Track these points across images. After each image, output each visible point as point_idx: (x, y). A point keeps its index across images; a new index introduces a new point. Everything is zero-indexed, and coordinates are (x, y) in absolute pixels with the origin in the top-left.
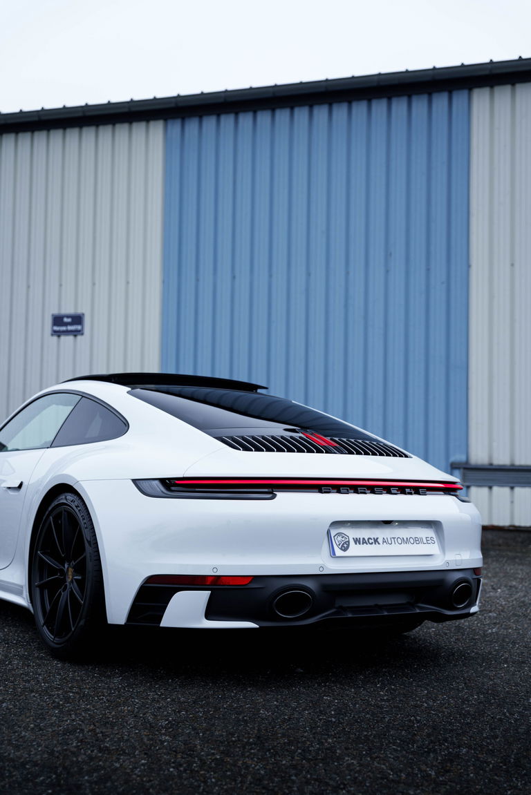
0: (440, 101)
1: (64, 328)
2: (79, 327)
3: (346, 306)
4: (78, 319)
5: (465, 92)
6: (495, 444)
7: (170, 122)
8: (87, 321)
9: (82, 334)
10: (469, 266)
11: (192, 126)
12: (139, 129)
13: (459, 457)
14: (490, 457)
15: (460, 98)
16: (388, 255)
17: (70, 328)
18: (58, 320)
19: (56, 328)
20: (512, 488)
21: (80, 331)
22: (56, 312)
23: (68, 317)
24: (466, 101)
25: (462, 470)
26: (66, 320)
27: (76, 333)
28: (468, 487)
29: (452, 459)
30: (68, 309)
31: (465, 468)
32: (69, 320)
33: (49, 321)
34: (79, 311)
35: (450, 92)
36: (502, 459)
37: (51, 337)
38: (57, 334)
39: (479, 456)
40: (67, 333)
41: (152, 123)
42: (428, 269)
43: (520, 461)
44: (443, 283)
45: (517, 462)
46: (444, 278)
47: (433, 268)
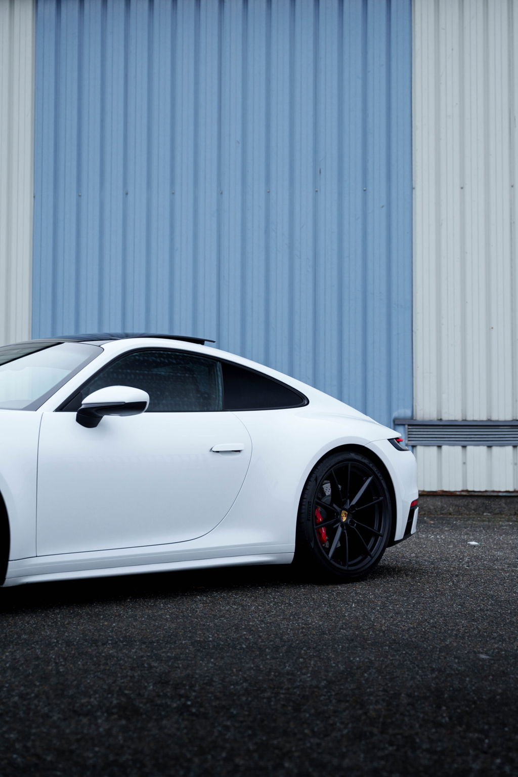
3: (267, 232)
10: (412, 188)
13: (402, 412)
14: (439, 411)
16: (317, 172)
20: (464, 447)
25: (406, 426)
28: (414, 447)
29: (395, 414)
31: (409, 425)
36: (452, 413)
39: (426, 411)
42: (365, 190)
43: (473, 416)
44: (383, 207)
45: (470, 417)
46: (384, 202)
47: (370, 189)
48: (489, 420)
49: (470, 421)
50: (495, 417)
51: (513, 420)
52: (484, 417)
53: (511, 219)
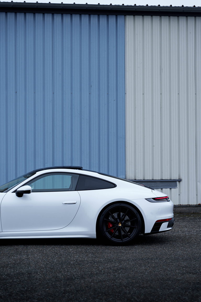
0: (112, 19)
3: (72, 109)
5: (123, 16)
6: (137, 171)
10: (125, 94)
14: (135, 176)
15: (121, 19)
16: (90, 86)
24: (123, 20)
35: (117, 16)
36: (140, 177)
39: (131, 176)
42: (108, 94)
43: (147, 178)
44: (114, 100)
45: (146, 179)
46: (115, 99)
47: (110, 93)
48: (153, 180)
49: (146, 180)
50: (155, 179)
51: (161, 179)
52: (151, 179)
53: (161, 106)
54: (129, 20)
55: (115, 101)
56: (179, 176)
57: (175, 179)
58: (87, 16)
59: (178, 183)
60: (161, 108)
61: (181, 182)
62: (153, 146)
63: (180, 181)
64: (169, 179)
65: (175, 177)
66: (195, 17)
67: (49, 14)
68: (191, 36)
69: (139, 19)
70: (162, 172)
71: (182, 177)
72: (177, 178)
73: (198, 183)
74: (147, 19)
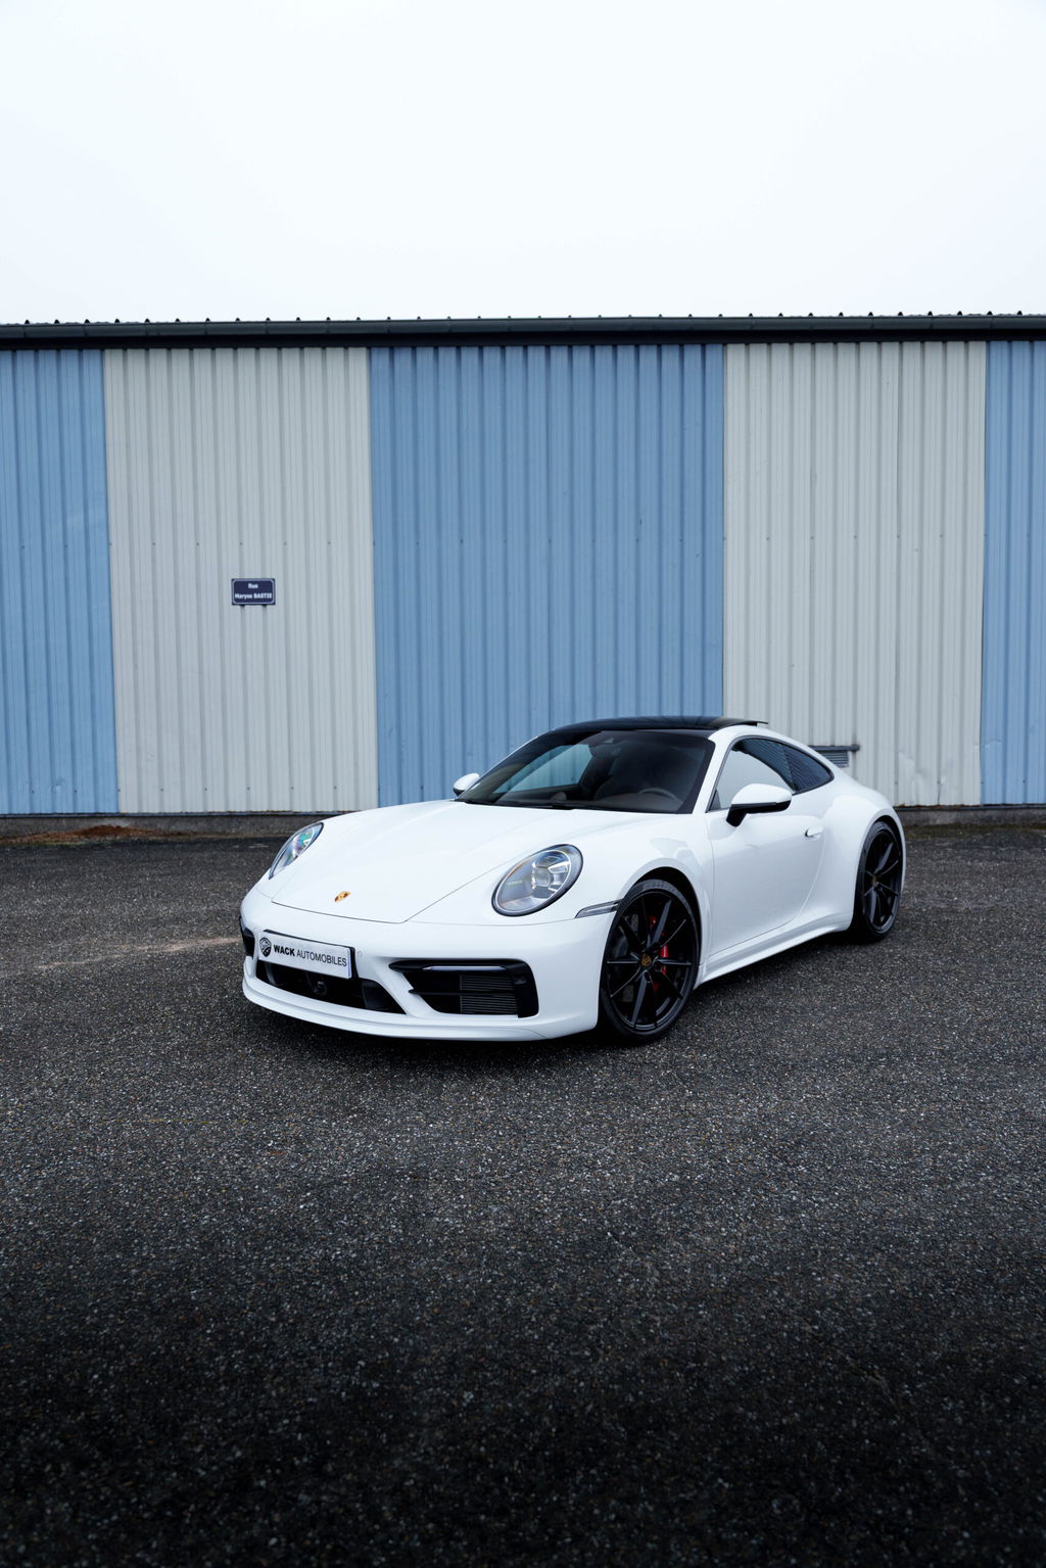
0: (693, 354)
1: (250, 596)
2: (269, 596)
3: (593, 578)
4: (267, 586)
5: (719, 347)
7: (375, 351)
8: (279, 588)
9: (274, 604)
11: (403, 357)
12: (335, 356)
15: (714, 352)
17: (256, 596)
18: (240, 586)
19: (237, 596)
21: (270, 600)
22: (237, 576)
23: (254, 583)
24: (720, 356)
26: (250, 586)
27: (265, 602)
30: (253, 573)
32: (256, 586)
33: (228, 588)
34: (268, 576)
35: (703, 345)
37: (232, 607)
38: (241, 603)
40: (253, 601)
41: (352, 351)
42: (682, 540)
44: (697, 556)
46: (699, 550)
47: (686, 538)
53: (811, 568)
54: (736, 354)
55: (700, 557)
56: (854, 736)
57: (843, 744)
58: (631, 349)
59: (850, 754)
60: (812, 572)
61: (858, 753)
62: (791, 666)
63: (855, 749)
64: (828, 745)
65: (843, 740)
66: (901, 342)
67: (537, 348)
68: (889, 393)
69: (759, 352)
70: (811, 729)
71: (862, 741)
72: (849, 743)
73: (901, 755)
74: (781, 351)
